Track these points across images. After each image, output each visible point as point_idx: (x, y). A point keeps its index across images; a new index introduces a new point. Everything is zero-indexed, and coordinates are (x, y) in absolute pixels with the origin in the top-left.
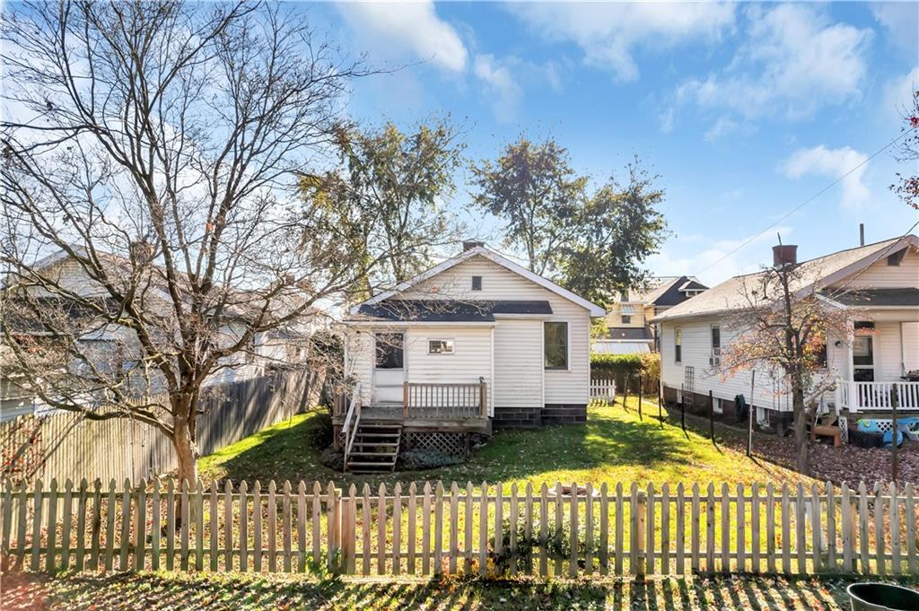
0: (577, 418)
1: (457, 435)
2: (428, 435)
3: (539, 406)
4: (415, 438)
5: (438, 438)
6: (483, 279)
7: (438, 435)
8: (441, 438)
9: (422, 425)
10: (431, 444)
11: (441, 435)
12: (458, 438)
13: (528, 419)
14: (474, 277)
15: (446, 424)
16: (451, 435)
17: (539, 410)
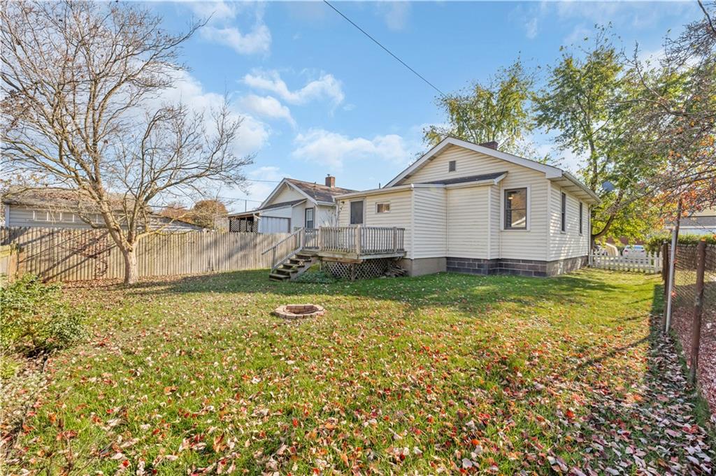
0: (535, 272)
3: (486, 258)
6: (457, 162)
9: (326, 256)
13: (477, 268)
14: (450, 162)
17: (486, 262)
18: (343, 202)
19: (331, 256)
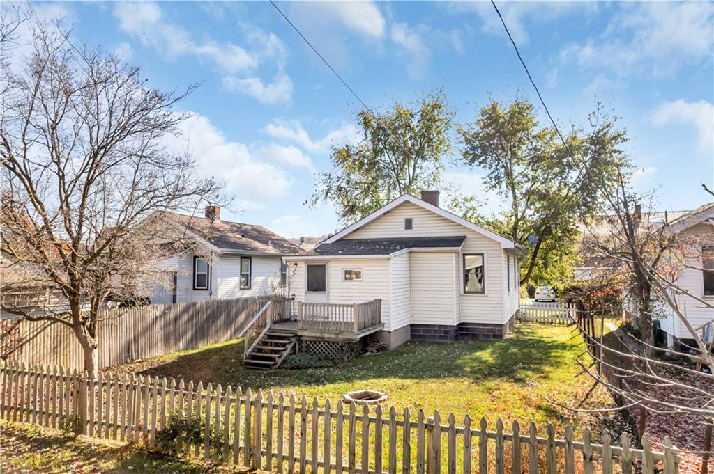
0: (493, 335)
1: (338, 344)
2: (317, 343)
3: (452, 324)
4: (308, 345)
5: (324, 346)
6: (414, 220)
7: (324, 343)
8: (326, 346)
9: (310, 335)
10: (320, 350)
11: (326, 343)
12: (338, 347)
13: (443, 334)
14: (406, 219)
15: (326, 335)
16: (333, 344)
17: (452, 328)
18: (296, 264)
19: (318, 335)
